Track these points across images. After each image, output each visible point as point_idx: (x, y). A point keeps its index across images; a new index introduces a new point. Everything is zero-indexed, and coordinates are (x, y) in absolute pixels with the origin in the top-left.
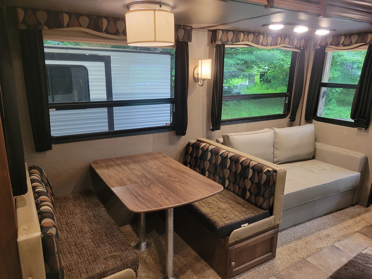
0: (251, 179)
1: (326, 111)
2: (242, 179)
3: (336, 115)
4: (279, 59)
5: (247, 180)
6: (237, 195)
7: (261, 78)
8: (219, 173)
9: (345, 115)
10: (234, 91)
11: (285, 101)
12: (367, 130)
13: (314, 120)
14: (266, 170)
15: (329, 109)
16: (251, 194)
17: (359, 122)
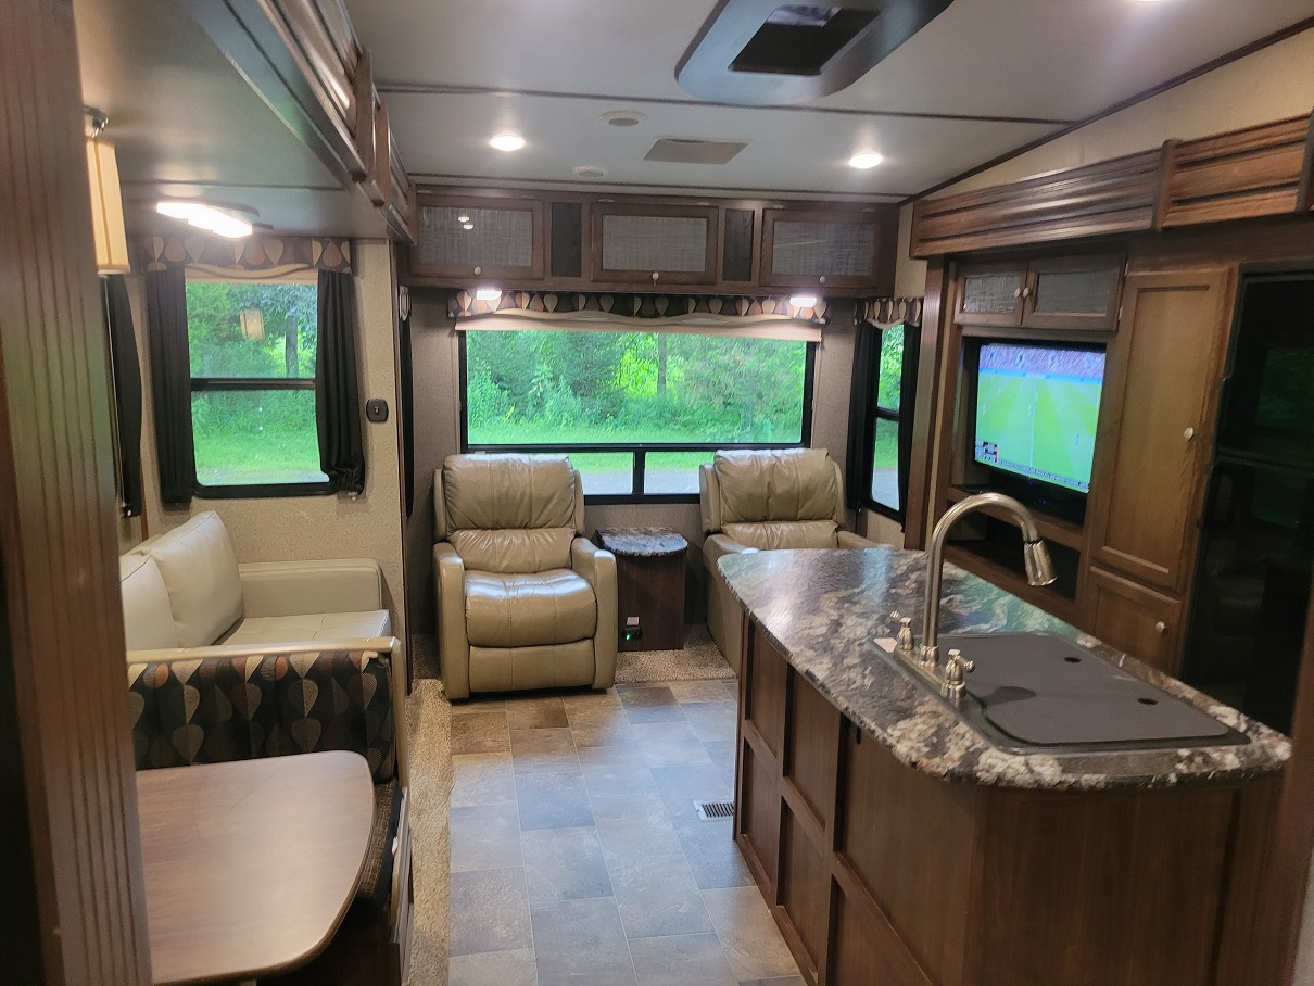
2: (276, 728)
12: (362, 495)
13: (194, 499)
14: (365, 661)
17: (343, 479)
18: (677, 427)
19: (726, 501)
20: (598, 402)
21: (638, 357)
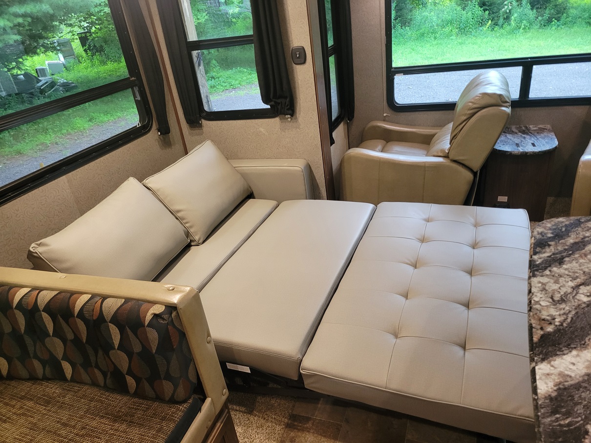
0: (121, 347)
1: (210, 82)
2: (100, 353)
3: (226, 84)
4: (100, 5)
5: (114, 351)
6: (106, 388)
7: (83, 44)
8: (35, 351)
9: (237, 82)
10: (41, 81)
11: (135, 97)
12: (294, 117)
13: (203, 120)
14: (149, 317)
15: (213, 77)
16: (138, 380)
17: (279, 107)
20: (547, 11)
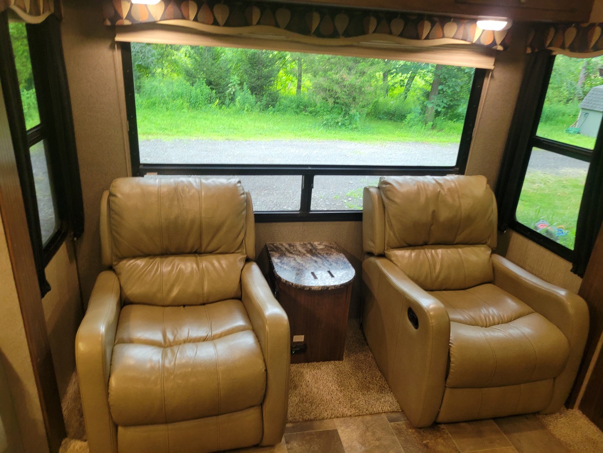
18: (307, 114)
19: (391, 226)
20: (264, 98)
21: (287, 73)
